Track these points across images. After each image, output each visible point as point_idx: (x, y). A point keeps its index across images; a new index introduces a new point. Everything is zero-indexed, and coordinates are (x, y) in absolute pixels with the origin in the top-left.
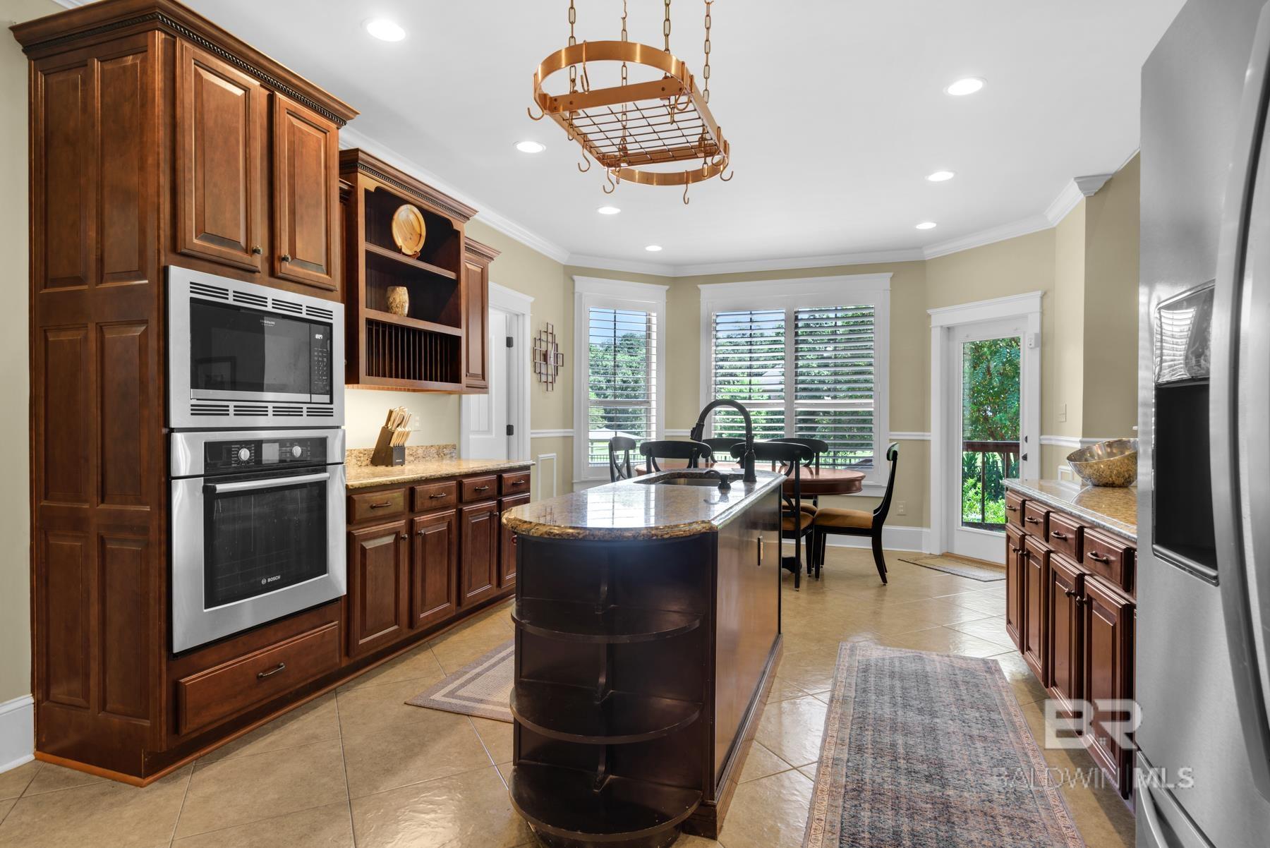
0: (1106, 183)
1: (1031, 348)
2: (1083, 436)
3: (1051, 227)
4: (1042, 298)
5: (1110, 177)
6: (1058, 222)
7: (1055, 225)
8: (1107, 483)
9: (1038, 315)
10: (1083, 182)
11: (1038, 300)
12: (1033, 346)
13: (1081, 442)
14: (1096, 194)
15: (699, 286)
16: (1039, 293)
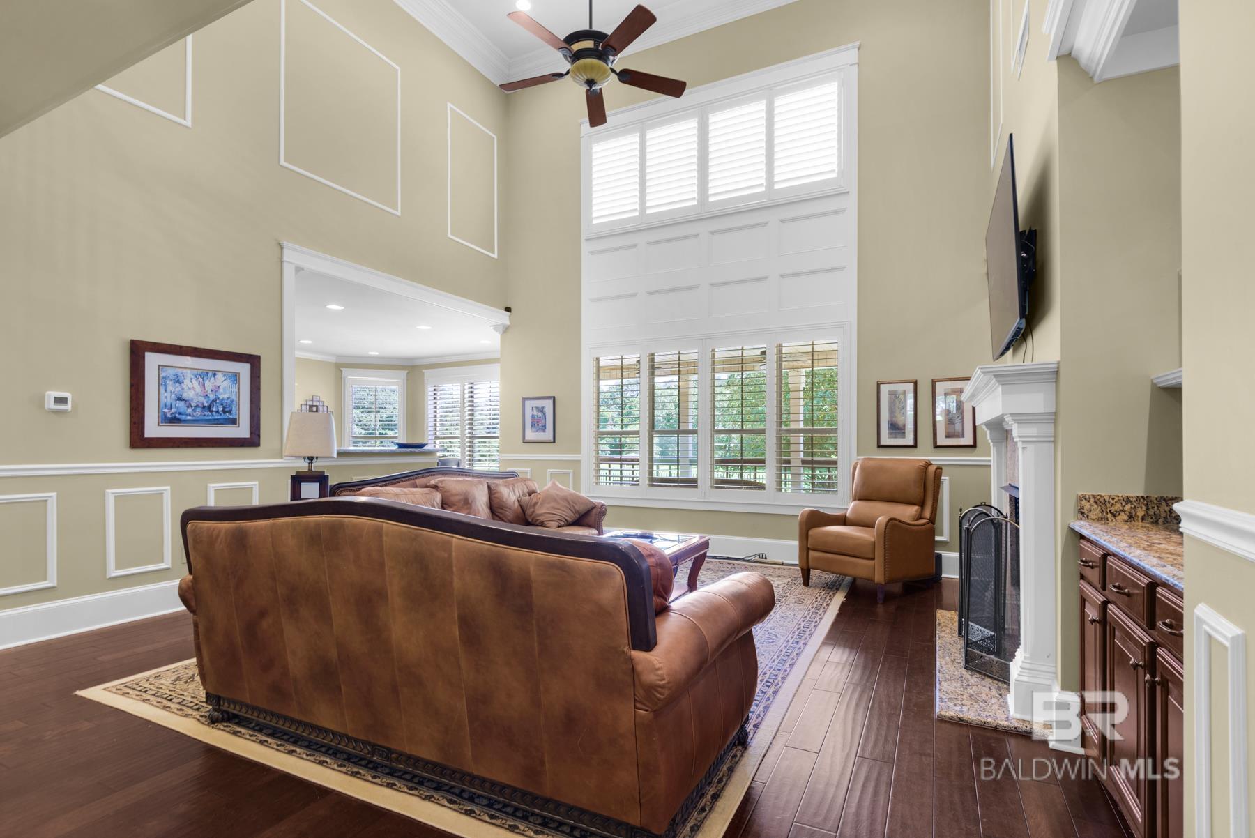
15: (424, 371)
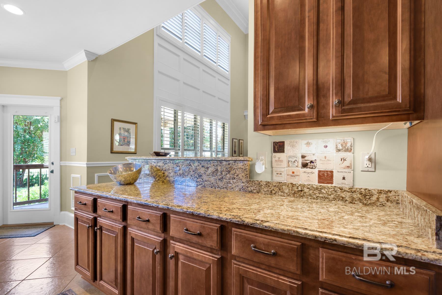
0: (96, 58)
1: (56, 122)
2: (88, 161)
3: (66, 70)
4: (61, 100)
5: (98, 56)
6: (69, 69)
7: (67, 70)
8: (128, 183)
9: (59, 108)
10: (88, 53)
11: (59, 101)
12: (57, 121)
13: (87, 164)
14: (92, 61)
16: (60, 98)
